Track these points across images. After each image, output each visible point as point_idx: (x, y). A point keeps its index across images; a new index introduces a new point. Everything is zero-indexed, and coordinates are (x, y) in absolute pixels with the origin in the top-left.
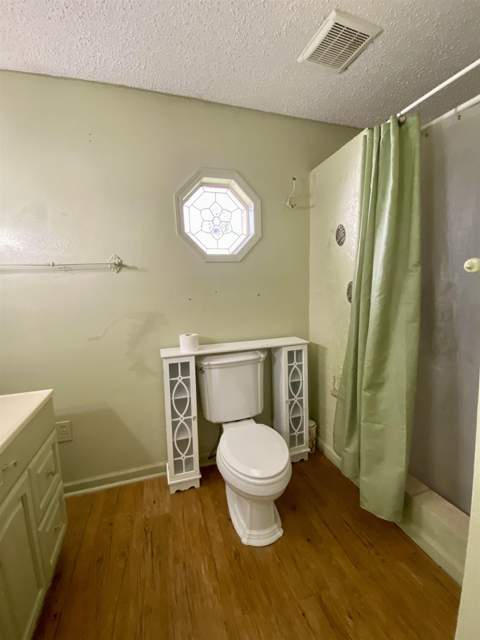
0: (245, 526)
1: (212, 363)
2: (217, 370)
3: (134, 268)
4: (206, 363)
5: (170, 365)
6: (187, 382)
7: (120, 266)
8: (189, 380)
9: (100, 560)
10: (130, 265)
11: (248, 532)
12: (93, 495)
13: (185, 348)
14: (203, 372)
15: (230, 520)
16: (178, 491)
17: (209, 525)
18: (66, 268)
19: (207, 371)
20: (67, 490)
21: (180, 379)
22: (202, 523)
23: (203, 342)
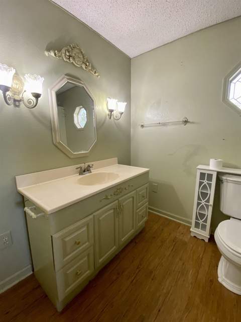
0: (223, 274)
1: (228, 179)
2: (231, 184)
3: (193, 123)
4: (225, 178)
5: (201, 173)
6: (210, 185)
7: (186, 122)
8: (211, 184)
9: (154, 237)
10: (191, 121)
11: (224, 277)
12: (160, 217)
13: (213, 166)
14: (222, 183)
15: (218, 266)
16: (195, 236)
17: (204, 259)
18: (164, 124)
19: (225, 183)
20: (149, 208)
21: (205, 182)
22: (201, 256)
23: (225, 166)
